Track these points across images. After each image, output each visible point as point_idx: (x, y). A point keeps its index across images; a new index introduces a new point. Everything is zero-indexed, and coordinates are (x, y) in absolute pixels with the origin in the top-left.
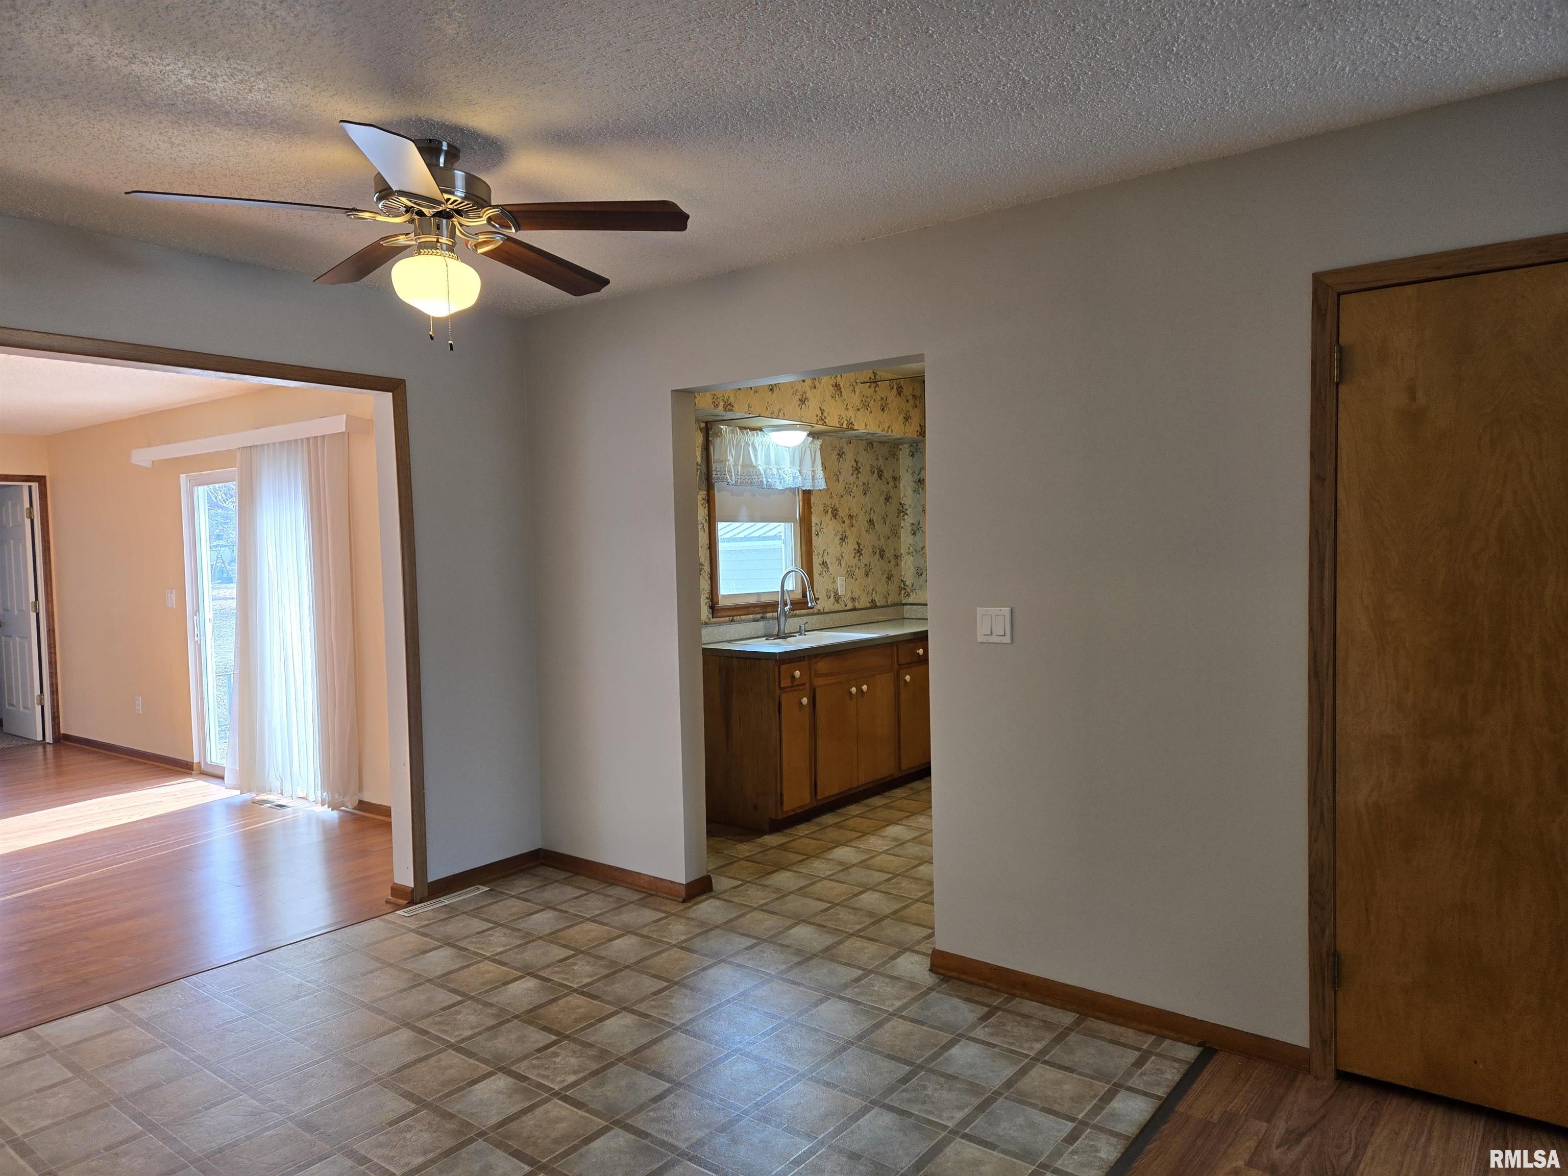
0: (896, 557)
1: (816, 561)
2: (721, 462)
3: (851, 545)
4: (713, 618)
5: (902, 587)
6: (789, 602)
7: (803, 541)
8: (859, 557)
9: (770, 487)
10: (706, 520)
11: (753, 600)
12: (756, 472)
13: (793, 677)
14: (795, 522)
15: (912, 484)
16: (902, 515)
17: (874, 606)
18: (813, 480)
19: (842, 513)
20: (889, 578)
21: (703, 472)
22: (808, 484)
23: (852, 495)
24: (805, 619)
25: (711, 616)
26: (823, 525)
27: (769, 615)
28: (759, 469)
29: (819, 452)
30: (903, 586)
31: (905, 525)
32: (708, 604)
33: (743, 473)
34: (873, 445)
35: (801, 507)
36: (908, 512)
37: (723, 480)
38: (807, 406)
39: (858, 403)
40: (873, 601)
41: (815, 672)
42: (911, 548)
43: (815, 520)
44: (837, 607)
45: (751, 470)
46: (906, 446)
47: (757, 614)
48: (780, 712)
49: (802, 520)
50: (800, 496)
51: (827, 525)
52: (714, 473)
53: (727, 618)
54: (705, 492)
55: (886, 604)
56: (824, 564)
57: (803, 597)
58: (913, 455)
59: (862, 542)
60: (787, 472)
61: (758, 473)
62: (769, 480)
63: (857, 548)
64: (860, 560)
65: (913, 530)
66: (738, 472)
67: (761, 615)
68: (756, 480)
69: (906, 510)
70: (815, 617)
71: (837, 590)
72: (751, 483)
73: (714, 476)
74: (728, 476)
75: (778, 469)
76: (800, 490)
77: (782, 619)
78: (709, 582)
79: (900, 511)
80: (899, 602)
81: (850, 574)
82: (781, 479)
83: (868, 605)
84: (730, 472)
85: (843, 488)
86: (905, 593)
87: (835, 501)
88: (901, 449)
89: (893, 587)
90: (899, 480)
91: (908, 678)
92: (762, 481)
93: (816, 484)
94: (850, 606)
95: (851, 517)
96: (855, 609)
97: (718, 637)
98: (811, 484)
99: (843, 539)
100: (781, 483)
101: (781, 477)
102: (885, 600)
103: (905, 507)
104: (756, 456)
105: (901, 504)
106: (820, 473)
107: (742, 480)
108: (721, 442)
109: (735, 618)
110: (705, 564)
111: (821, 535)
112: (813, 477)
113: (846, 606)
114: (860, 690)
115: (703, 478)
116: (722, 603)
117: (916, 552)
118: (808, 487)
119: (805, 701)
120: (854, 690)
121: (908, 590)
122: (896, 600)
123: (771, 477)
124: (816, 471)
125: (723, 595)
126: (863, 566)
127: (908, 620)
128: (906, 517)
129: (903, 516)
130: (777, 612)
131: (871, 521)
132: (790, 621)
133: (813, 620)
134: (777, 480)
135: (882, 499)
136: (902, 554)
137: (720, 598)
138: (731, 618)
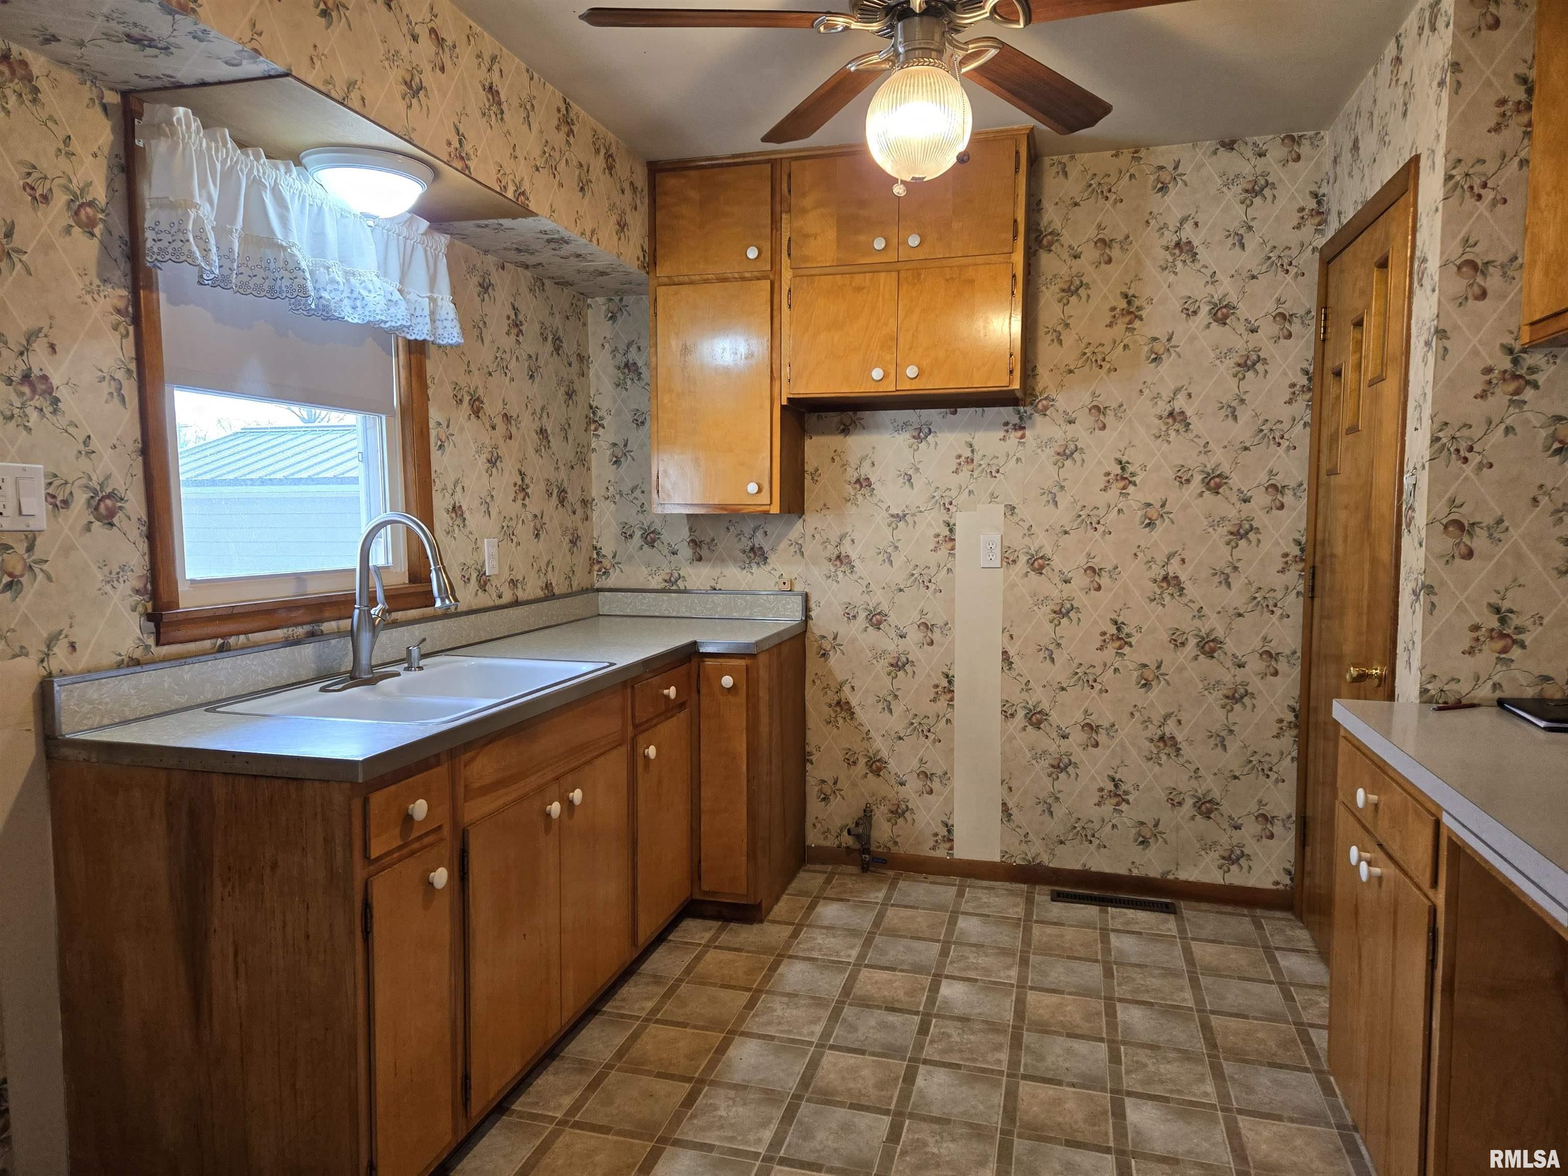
0: (584, 503)
1: (441, 503)
2: (173, 206)
3: (507, 477)
4: (158, 643)
5: (596, 559)
6: (380, 595)
7: (409, 459)
8: (524, 499)
9: (325, 314)
10: (129, 371)
11: (285, 593)
12: (286, 263)
13: (408, 818)
14: (390, 413)
15: (612, 370)
16: (593, 427)
17: (550, 595)
18: (433, 321)
19: (492, 408)
20: (573, 542)
21: (116, 234)
22: (419, 327)
23: (509, 375)
24: (418, 631)
25: (151, 641)
26: (454, 429)
27: (327, 626)
28: (293, 255)
29: (445, 260)
30: (595, 556)
31: (601, 446)
32: (140, 609)
33: (248, 259)
34: (543, 284)
35: (403, 382)
36: (605, 423)
37: (180, 256)
38: (425, 108)
39: (537, 152)
40: (548, 586)
41: (466, 786)
42: (611, 489)
43: (435, 415)
44: (484, 600)
45: (269, 254)
46: (600, 300)
47: (296, 625)
48: (367, 932)
49: (405, 411)
50: (401, 356)
51: (462, 429)
52: (149, 235)
53: (207, 644)
54: (124, 293)
55: (570, 591)
56: (456, 510)
57: (410, 581)
58: (613, 318)
59: (529, 472)
60: (371, 287)
61: (290, 266)
62: (325, 294)
63: (519, 482)
64: (524, 505)
65: (614, 456)
66: (231, 250)
67: (307, 628)
68: (286, 282)
69: (602, 418)
70: (439, 624)
71: (483, 566)
72: (272, 289)
73: (149, 244)
74: (195, 249)
75: (346, 273)
76: (400, 339)
77: (365, 637)
78: (144, 546)
79: (590, 421)
80: (589, 587)
81: (508, 534)
82: (356, 299)
83: (540, 594)
84: (201, 237)
85: (492, 358)
86: (599, 570)
87: (476, 380)
88: (589, 306)
89: (581, 559)
90: (587, 361)
91: (652, 751)
92: (303, 288)
93: (440, 331)
94: (507, 597)
95: (507, 418)
96: (516, 603)
97: (177, 698)
98: (428, 327)
99: (493, 462)
100: (354, 308)
101: (355, 295)
102: (567, 582)
103: (599, 413)
104: (284, 220)
105: (591, 407)
106: (447, 309)
107: (244, 278)
108: (173, 149)
109: (232, 640)
110: (129, 495)
111: (449, 448)
112: (432, 313)
113: (500, 597)
114: (569, 805)
115: (117, 251)
116: (188, 602)
117: (621, 495)
118: (420, 332)
119: (440, 877)
120: (555, 808)
121: (606, 563)
122: (585, 584)
123: (329, 288)
124: (439, 303)
125: (193, 581)
126: (530, 517)
127: (606, 618)
128: (601, 431)
129: (596, 430)
130: (351, 617)
131: (542, 432)
132: (384, 637)
133: (436, 632)
134: (346, 301)
135: (561, 392)
136: (594, 500)
137: (182, 588)
138: (220, 641)
